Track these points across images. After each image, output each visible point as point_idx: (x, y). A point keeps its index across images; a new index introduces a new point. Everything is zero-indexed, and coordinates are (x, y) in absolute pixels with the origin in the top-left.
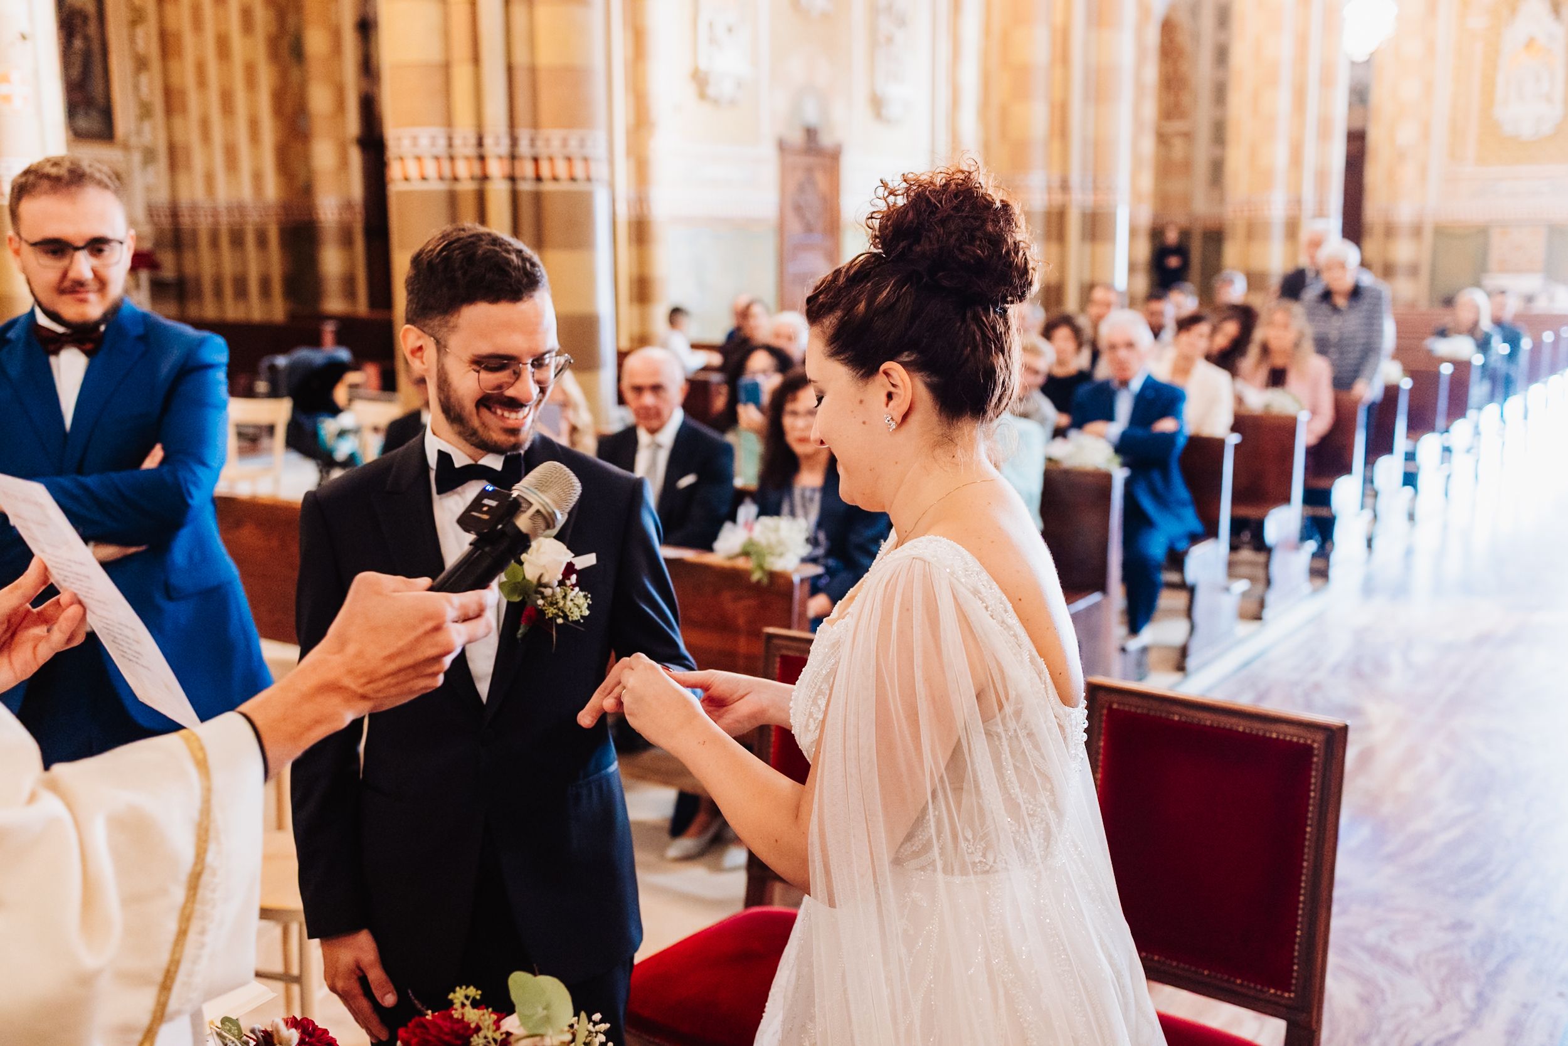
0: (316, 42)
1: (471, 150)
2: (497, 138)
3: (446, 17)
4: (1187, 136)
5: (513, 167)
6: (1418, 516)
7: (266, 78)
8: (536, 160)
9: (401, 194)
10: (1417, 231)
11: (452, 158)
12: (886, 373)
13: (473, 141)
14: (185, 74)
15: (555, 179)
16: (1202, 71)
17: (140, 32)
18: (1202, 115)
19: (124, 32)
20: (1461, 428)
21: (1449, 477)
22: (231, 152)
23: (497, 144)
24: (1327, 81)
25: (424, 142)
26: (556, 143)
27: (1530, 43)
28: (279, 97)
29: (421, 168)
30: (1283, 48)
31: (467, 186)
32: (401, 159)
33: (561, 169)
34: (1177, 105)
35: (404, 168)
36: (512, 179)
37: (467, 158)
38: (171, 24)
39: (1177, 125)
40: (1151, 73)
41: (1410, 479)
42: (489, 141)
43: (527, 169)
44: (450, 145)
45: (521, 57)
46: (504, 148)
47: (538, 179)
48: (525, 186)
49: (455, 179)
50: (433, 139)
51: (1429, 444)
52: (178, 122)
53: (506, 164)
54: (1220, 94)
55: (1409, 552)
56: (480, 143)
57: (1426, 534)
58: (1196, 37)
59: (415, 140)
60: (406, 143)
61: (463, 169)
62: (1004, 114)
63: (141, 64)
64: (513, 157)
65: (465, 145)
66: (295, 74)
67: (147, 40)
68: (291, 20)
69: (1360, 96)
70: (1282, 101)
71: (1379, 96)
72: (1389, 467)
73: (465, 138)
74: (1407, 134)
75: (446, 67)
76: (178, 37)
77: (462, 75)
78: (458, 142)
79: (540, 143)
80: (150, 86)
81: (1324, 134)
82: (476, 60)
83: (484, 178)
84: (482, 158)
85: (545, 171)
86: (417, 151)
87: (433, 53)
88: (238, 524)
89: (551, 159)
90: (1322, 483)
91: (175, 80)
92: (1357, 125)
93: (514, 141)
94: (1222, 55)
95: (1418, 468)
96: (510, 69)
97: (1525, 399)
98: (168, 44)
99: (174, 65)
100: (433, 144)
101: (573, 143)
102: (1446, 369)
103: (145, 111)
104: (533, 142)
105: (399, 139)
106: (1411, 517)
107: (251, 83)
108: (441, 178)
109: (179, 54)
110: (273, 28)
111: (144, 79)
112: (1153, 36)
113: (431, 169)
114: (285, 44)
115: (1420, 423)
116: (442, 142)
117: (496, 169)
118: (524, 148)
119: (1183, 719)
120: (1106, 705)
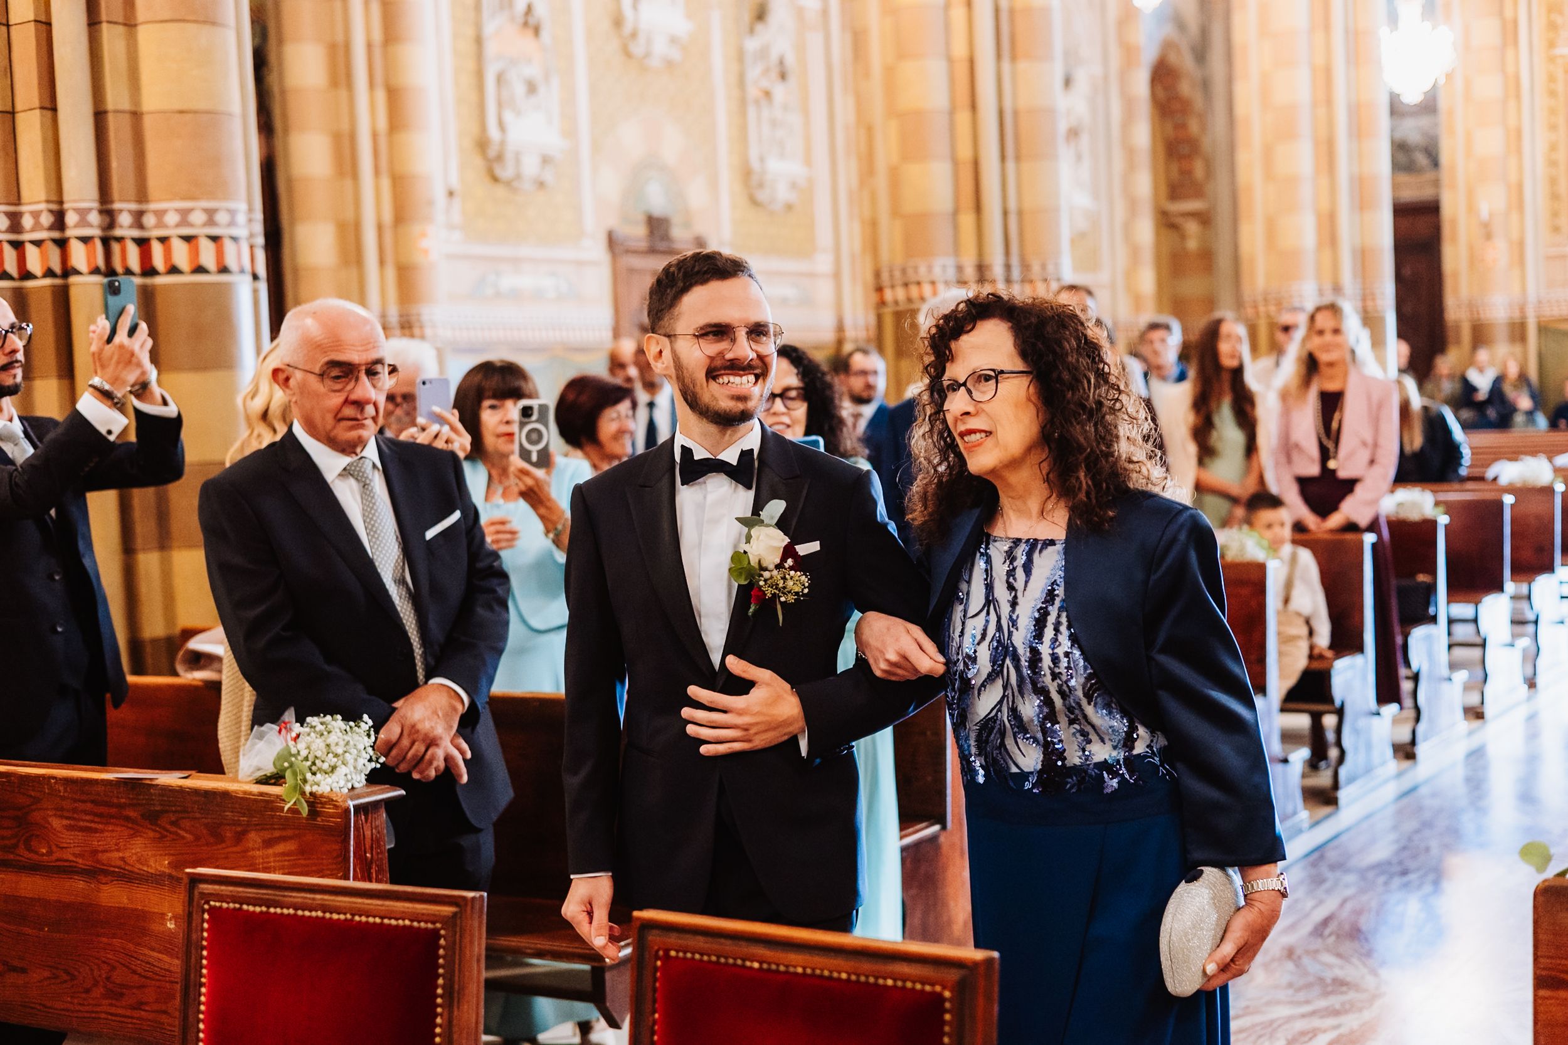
1: (47, 234)
2: (83, 213)
4: (1203, 216)
5: (108, 254)
8: (143, 243)
11: (18, 246)
15: (174, 270)
23: (83, 222)
26: (172, 218)
33: (181, 254)
36: (109, 272)
37: (40, 244)
39: (1189, 205)
42: (70, 218)
43: (132, 257)
44: (15, 227)
45: (116, 98)
46: (94, 226)
47: (149, 271)
53: (99, 249)
56: (59, 222)
61: (34, 261)
64: (107, 241)
65: (37, 227)
73: (37, 216)
77: (30, 127)
78: (26, 222)
79: (149, 220)
82: (50, 105)
83: (67, 272)
84: (62, 244)
85: (158, 258)
89: (163, 240)
93: (109, 215)
96: (100, 116)
101: (198, 217)
104: (139, 215)
117: (82, 257)
118: (125, 227)
119: (765, 966)
120: (661, 953)
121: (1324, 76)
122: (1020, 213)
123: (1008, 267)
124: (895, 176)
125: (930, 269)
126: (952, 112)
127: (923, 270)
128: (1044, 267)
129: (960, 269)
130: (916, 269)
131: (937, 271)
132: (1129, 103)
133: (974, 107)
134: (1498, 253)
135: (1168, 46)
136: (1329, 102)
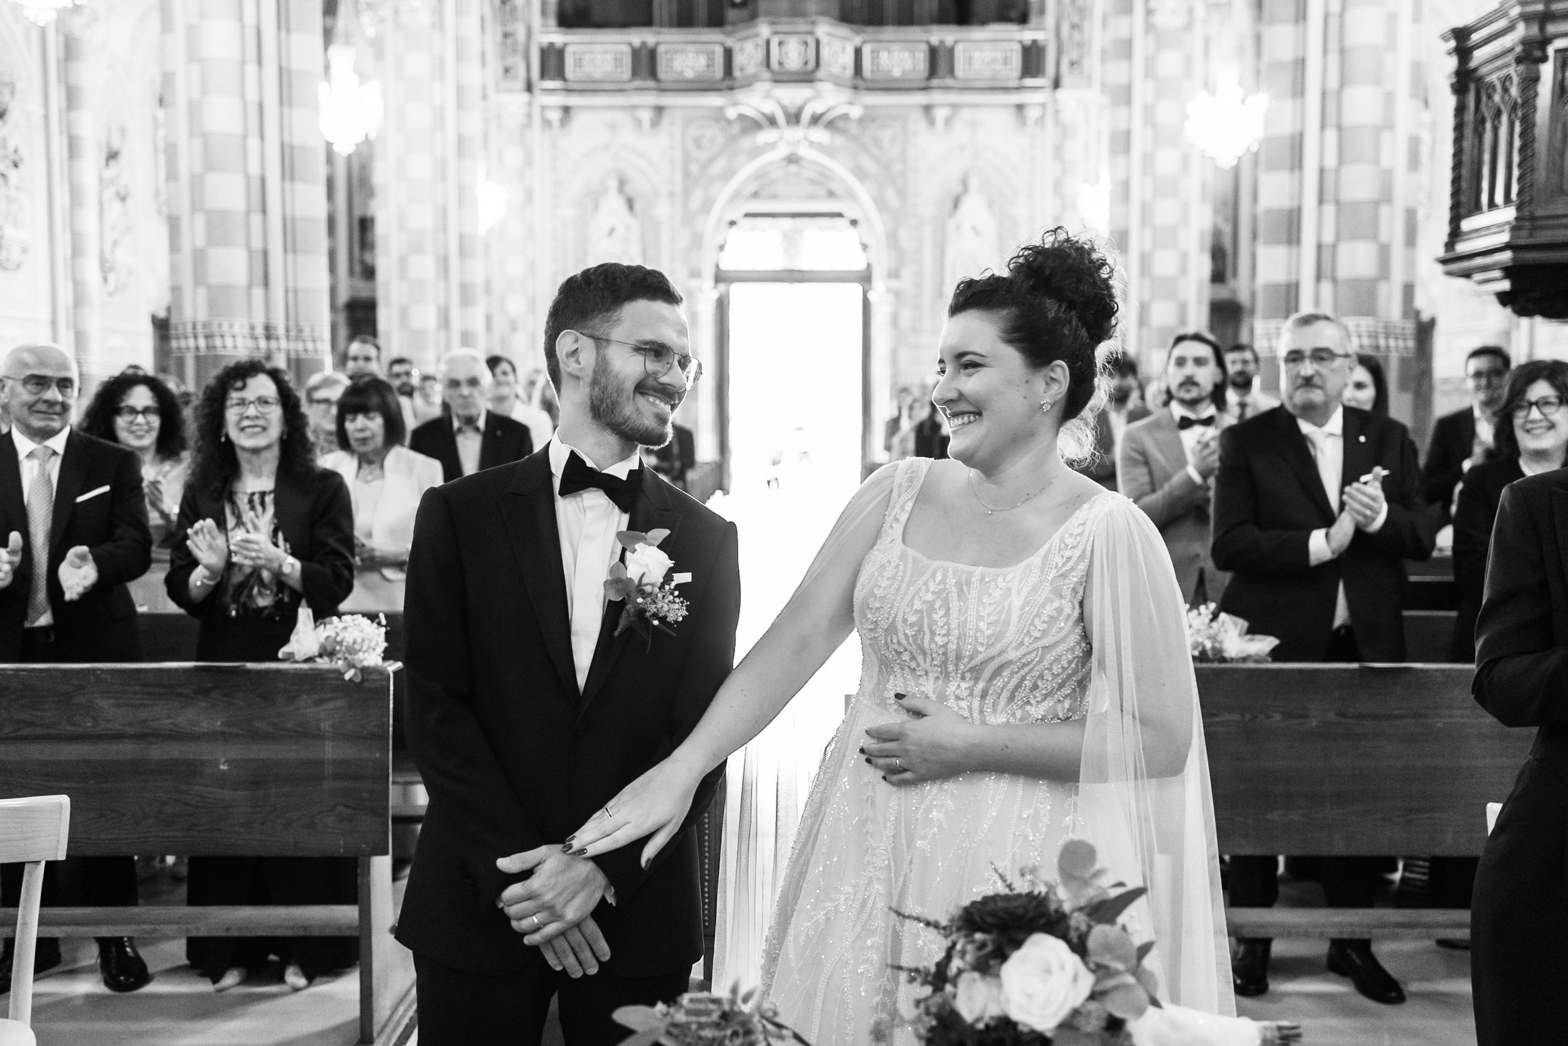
12: (1053, 368)
121: (443, 213)
122: (296, 291)
123: (287, 330)
124: (198, 256)
125: (231, 326)
126: (248, 213)
127: (225, 328)
128: (312, 330)
129: (252, 328)
130: (220, 326)
131: (237, 329)
133: (264, 211)
136: (445, 230)
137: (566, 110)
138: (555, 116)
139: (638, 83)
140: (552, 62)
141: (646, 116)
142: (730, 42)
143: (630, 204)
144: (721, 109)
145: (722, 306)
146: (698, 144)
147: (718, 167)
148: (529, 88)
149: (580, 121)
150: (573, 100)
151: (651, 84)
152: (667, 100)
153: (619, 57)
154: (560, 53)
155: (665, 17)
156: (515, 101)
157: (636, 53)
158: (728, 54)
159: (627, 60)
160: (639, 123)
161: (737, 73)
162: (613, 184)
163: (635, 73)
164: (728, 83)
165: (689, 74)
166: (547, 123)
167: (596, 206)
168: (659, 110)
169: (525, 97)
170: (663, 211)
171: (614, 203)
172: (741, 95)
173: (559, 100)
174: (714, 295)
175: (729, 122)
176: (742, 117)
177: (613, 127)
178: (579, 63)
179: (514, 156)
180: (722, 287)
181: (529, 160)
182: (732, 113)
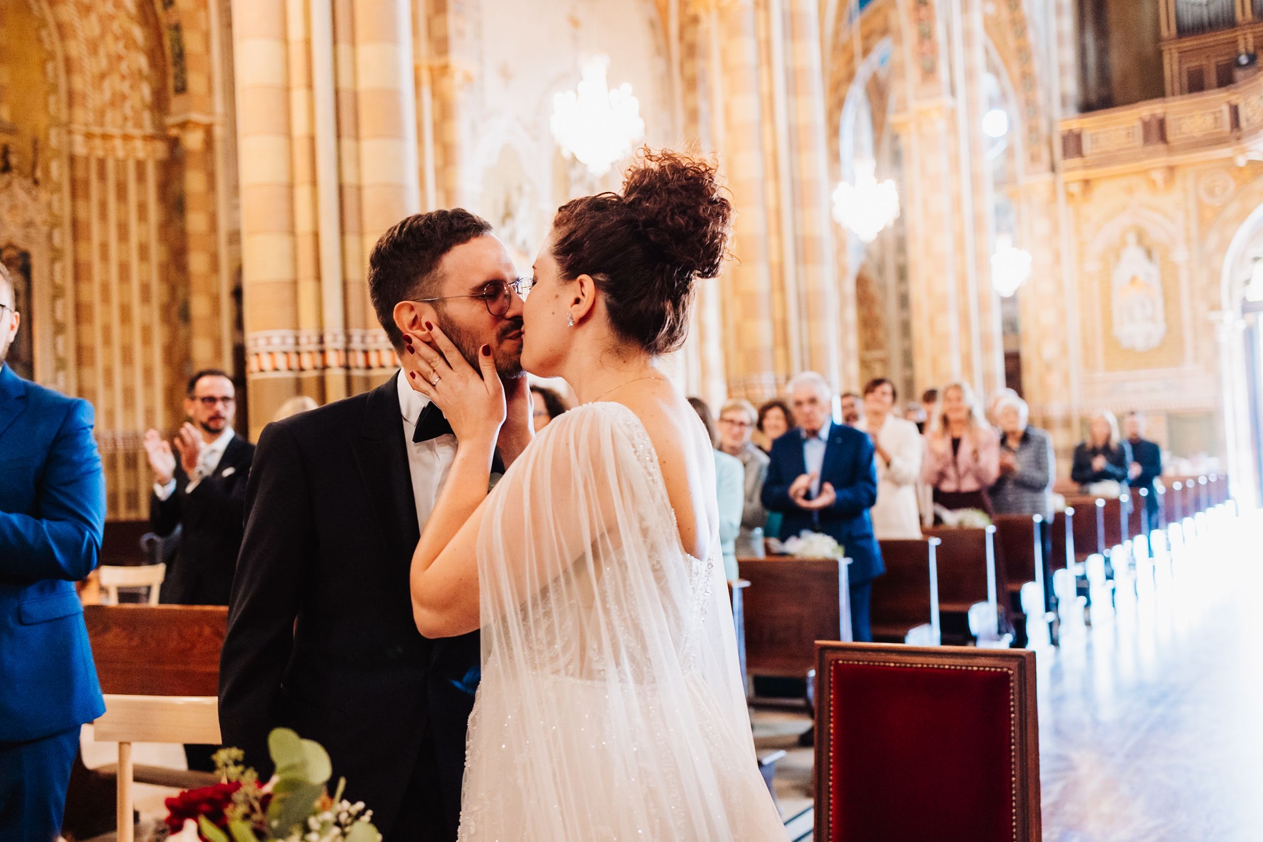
0: (199, 306)
1: (314, 347)
2: (335, 336)
3: (295, 248)
4: (884, 362)
5: (347, 358)
6: (1094, 622)
7: (159, 336)
8: (366, 352)
9: (256, 382)
10: (1067, 423)
11: (298, 353)
12: (582, 284)
13: (315, 339)
14: (94, 335)
15: (382, 366)
16: (891, 313)
17: (59, 303)
18: (894, 346)
19: (47, 302)
20: (1119, 553)
21: (1113, 591)
22: (128, 394)
23: (335, 340)
24: (983, 308)
25: (276, 341)
27: (1133, 280)
28: (169, 350)
29: (273, 361)
30: (948, 284)
31: (310, 374)
32: (257, 354)
33: (386, 359)
34: (874, 338)
35: (259, 362)
36: (347, 367)
37: (310, 352)
38: (85, 297)
39: (876, 354)
40: (852, 314)
41: (1082, 591)
42: (328, 338)
43: (360, 360)
44: (297, 343)
45: (353, 275)
46: (340, 343)
47: (368, 367)
48: (357, 373)
49: (302, 369)
50: (283, 339)
51: (1094, 564)
52: (87, 372)
53: (342, 354)
54: (906, 329)
55: (1089, 647)
56: (321, 340)
57: (1102, 634)
58: (884, 288)
59: (268, 340)
60: (262, 342)
61: (307, 361)
62: (739, 332)
63: (59, 328)
64: (347, 351)
65: (309, 343)
66: (182, 332)
67: (65, 310)
68: (180, 292)
69: (1011, 327)
70: (951, 323)
71: (1026, 324)
72: (1064, 581)
73: (309, 337)
74: (1050, 351)
75: (295, 283)
76: (90, 307)
77: (307, 289)
78: (303, 340)
79: (369, 340)
80: (66, 345)
81: (986, 346)
82: (318, 278)
83: (325, 367)
84: (323, 352)
85: (373, 360)
86: (270, 349)
87: (285, 274)
88: (106, 629)
89: (378, 351)
90: (1012, 587)
91: (86, 341)
92: (1012, 348)
93: (348, 338)
94: (904, 301)
95: (1088, 584)
96: (345, 284)
97: (1167, 534)
98: (81, 312)
99: (85, 328)
100: (283, 342)
102: (1100, 503)
103: (61, 364)
104: (363, 339)
105: (256, 340)
106: (1088, 623)
107: (147, 340)
108: (290, 369)
109: (90, 321)
110: (165, 298)
111: (60, 340)
112: (850, 287)
113: (281, 362)
114: (175, 309)
115: (1085, 548)
116: (291, 341)
117: (333, 359)
118: (356, 344)
119: (898, 665)
120: (833, 662)
124: (739, 331)
132: (843, 297)
134: (1054, 379)
135: (863, 267)
137: (1087, 182)
138: (1076, 188)
139: (1150, 148)
140: (1072, 145)
141: (1158, 176)
142: (1234, 99)
143: (1149, 254)
144: (1231, 159)
145: (1250, 335)
146: (1211, 192)
147: (1233, 209)
148: (1053, 169)
149: (1100, 190)
150: (1091, 173)
151: (1161, 147)
152: (1176, 159)
153: (1130, 131)
154: (1078, 137)
155: (1177, 86)
156: (1041, 180)
157: (1146, 125)
158: (1235, 111)
159: (1139, 132)
160: (1153, 183)
161: (1243, 123)
162: (1131, 238)
163: (1147, 139)
164: (1236, 134)
165: (1198, 134)
166: (1070, 196)
167: (1118, 257)
168: (1171, 169)
169: (1047, 177)
170: (1180, 255)
171: (1133, 255)
172: (1248, 143)
173: (1080, 174)
174: (1241, 325)
175: (1241, 169)
176: (1251, 163)
177: (1130, 190)
178: (1095, 141)
179: (1042, 227)
180: (1250, 317)
181: (1055, 228)
182: (1241, 161)
